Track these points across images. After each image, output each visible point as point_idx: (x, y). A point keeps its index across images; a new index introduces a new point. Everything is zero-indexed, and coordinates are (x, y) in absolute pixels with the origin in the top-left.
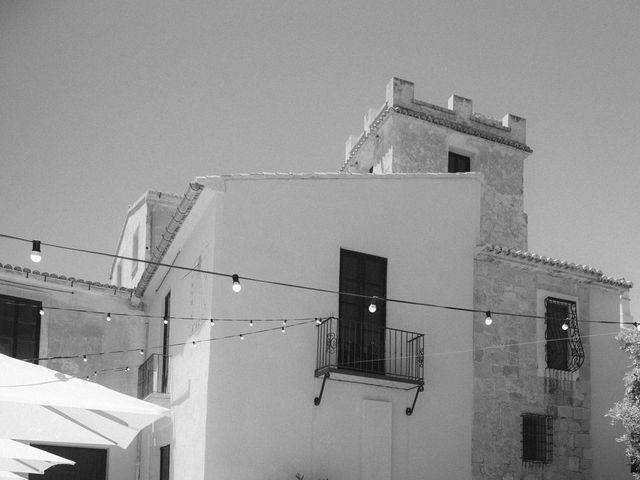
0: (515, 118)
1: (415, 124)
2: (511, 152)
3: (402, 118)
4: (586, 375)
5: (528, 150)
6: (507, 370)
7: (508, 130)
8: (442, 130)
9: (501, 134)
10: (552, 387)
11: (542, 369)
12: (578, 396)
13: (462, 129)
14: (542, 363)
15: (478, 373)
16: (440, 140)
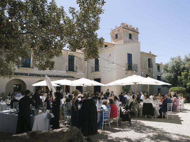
0: (137, 28)
1: (125, 30)
2: (136, 33)
3: (123, 29)
4: (152, 69)
5: (139, 33)
6: (144, 68)
7: (136, 30)
8: (128, 31)
9: (136, 31)
10: (149, 70)
11: (148, 68)
12: (152, 71)
13: (131, 30)
14: (148, 67)
15: (141, 69)
16: (128, 32)
